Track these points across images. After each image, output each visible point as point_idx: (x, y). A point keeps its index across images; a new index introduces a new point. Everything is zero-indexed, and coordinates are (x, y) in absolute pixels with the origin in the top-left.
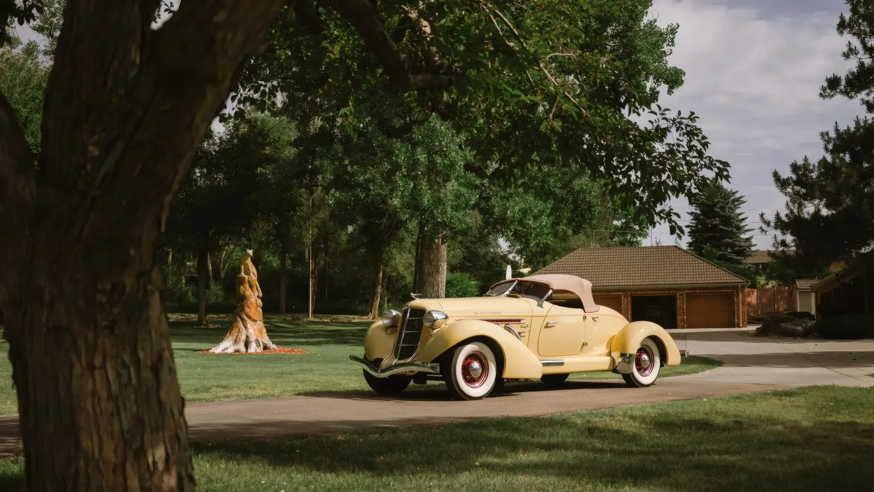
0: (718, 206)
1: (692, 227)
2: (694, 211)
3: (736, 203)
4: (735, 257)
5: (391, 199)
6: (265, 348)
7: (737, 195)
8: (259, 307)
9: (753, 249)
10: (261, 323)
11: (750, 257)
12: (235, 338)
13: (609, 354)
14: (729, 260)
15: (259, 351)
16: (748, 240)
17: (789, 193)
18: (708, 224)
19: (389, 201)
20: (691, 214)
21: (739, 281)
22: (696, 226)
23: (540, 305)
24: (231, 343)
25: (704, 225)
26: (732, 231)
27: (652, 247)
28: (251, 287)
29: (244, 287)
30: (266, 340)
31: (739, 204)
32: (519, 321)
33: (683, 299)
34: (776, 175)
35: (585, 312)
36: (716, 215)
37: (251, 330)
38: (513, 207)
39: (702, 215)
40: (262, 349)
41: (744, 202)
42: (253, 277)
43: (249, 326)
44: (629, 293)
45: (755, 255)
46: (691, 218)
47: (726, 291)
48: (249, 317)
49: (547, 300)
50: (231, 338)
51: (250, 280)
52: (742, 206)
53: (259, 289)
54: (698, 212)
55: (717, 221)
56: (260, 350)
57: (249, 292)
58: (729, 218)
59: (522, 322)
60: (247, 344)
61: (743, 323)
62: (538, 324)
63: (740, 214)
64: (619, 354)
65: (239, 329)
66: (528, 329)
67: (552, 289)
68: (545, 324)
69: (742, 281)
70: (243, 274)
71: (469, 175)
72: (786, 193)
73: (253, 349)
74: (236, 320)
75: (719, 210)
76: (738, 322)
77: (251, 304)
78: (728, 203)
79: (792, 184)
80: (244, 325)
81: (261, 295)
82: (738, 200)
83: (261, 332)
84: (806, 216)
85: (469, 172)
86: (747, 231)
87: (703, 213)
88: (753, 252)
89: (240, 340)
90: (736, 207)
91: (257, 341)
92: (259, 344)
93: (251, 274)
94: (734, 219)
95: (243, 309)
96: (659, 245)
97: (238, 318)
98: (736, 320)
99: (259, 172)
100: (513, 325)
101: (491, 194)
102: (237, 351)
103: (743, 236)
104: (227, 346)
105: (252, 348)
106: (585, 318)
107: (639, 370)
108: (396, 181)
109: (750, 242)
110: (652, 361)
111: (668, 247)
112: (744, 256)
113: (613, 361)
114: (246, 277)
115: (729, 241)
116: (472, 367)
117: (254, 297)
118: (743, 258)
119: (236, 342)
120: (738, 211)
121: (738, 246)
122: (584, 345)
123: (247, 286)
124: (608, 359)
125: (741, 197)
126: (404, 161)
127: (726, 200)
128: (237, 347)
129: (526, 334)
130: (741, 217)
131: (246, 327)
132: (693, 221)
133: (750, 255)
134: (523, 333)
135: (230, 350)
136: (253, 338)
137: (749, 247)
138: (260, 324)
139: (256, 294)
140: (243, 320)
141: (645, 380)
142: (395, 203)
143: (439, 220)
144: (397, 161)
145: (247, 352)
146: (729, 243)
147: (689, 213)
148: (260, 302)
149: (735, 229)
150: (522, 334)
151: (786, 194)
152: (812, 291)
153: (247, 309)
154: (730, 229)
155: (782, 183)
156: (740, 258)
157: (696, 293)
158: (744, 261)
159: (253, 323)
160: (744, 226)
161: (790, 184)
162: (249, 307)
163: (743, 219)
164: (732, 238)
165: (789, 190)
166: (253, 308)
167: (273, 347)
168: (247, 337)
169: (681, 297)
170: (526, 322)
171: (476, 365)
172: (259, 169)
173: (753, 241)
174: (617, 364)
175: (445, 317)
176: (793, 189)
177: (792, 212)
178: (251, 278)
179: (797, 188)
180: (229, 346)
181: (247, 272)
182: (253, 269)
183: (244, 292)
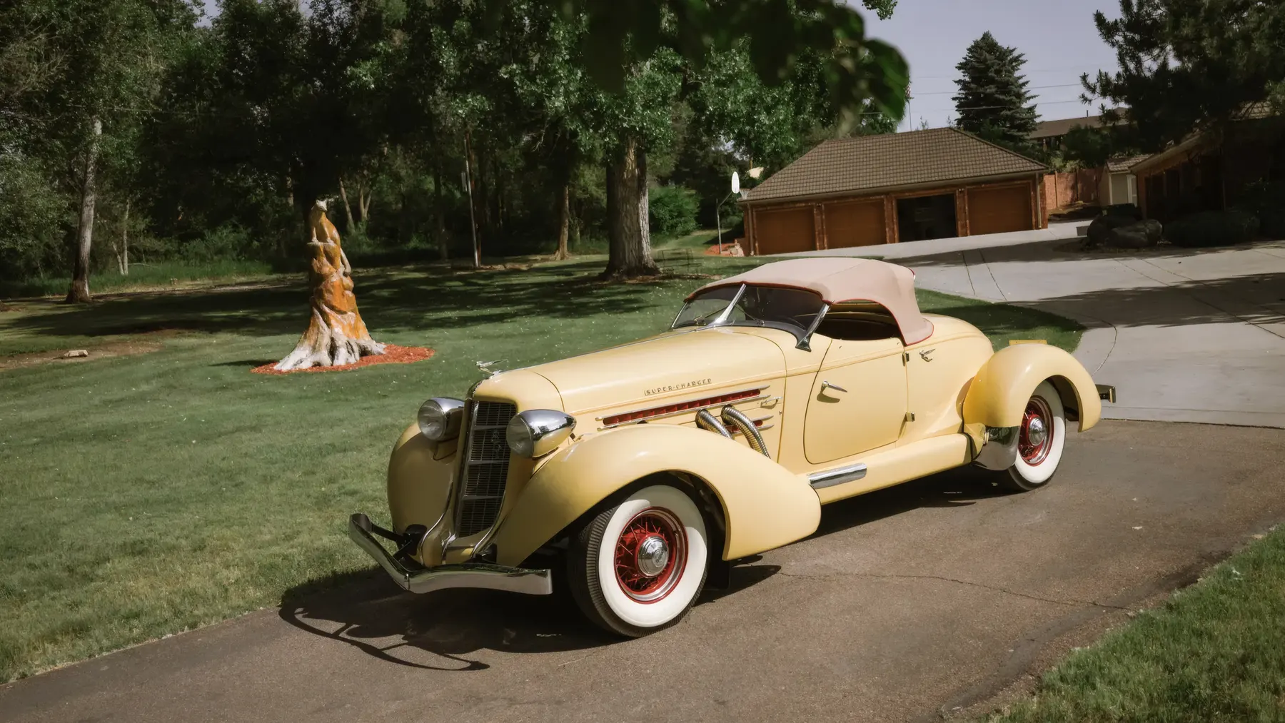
0: (993, 69)
1: (961, 98)
2: (963, 78)
3: (1014, 64)
4: (1015, 134)
5: (549, 98)
6: (364, 352)
7: (1015, 54)
8: (348, 289)
9: (1038, 120)
10: (353, 314)
11: (1033, 132)
12: (312, 342)
13: (962, 431)
14: (1012, 138)
15: (352, 360)
16: (1031, 109)
17: (1117, 42)
18: (979, 94)
19: (548, 103)
20: (959, 82)
21: (1036, 167)
22: (966, 98)
23: (804, 346)
24: (307, 352)
25: (976, 95)
26: (1011, 100)
27: (917, 132)
28: (331, 260)
29: (319, 261)
30: (366, 340)
31: (1019, 65)
32: (756, 392)
33: (964, 198)
34: (1099, 19)
35: (905, 345)
36: (992, 81)
37: (338, 329)
38: (735, 96)
39: (972, 82)
40: (357, 355)
41: (1025, 62)
42: (331, 243)
43: (333, 322)
44: (893, 195)
45: (1040, 128)
46: (960, 87)
47: (1019, 182)
48: (332, 308)
49: (820, 331)
50: (306, 343)
51: (327, 249)
52: (1021, 67)
53: (346, 261)
54: (967, 79)
55: (991, 89)
56: (355, 358)
57: (327, 268)
58: (1007, 84)
59: (762, 394)
60: (333, 352)
61: (1042, 223)
62: (801, 391)
63: (1020, 78)
64: (983, 426)
65: (318, 329)
66: (779, 408)
67: (829, 303)
68: (817, 391)
69: (1040, 167)
70: (315, 241)
71: (664, 52)
72: (1112, 43)
73: (343, 358)
74: (312, 314)
75: (993, 75)
76: (1037, 222)
77: (333, 286)
78: (1004, 65)
79: (1123, 29)
80: (326, 322)
81: (349, 269)
82: (1017, 59)
83: (354, 329)
84: (1148, 74)
85: (665, 48)
86: (1029, 98)
87: (974, 80)
88: (1036, 124)
89: (320, 345)
90: (1014, 69)
91: (349, 344)
92: (352, 350)
93: (329, 239)
94: (1012, 84)
95: (321, 295)
96: (926, 127)
97: (316, 311)
98: (1034, 220)
99: (348, 72)
100: (737, 407)
101: (700, 78)
102: (317, 364)
103: (1025, 105)
104: (299, 358)
105: (340, 357)
106: (906, 358)
107: (1024, 454)
108: (555, 71)
109: (1033, 112)
110: (1049, 429)
111: (941, 130)
112: (1026, 130)
113: (971, 443)
114: (320, 244)
115: (1009, 113)
116: (643, 550)
117: (338, 275)
118: (1025, 133)
119: (314, 349)
120: (1017, 74)
121: (1019, 119)
122: (906, 419)
123: (324, 260)
124: (963, 440)
125: (1020, 56)
126: (564, 38)
127: (1002, 60)
128: (316, 358)
129: (776, 421)
130: (1021, 81)
131: (329, 325)
132: (962, 92)
133: (1034, 129)
134: (766, 419)
135: (306, 365)
136: (341, 342)
137: (1032, 119)
138: (352, 317)
139: (341, 270)
140: (323, 313)
141: (1034, 472)
142: (557, 104)
143: (625, 125)
144: (553, 39)
145: (332, 365)
146: (1007, 115)
147: (956, 82)
148: (348, 282)
149: (1014, 98)
150: (765, 424)
151: (1113, 45)
152: (1132, 173)
153: (327, 296)
154: (1008, 98)
155: (1107, 28)
156: (1020, 133)
157: (981, 189)
158: (1027, 137)
159: (339, 317)
160: (1025, 93)
161: (1118, 30)
162: (331, 293)
163: (1024, 84)
164: (1010, 109)
165: (1119, 38)
166: (337, 292)
167: (377, 347)
168: (332, 339)
169: (961, 195)
170: (773, 393)
171: (653, 544)
172: (349, 68)
173: (1037, 111)
174: (978, 449)
175: (565, 421)
176: (1125, 37)
177: (1127, 69)
178: (329, 246)
179: (1129, 35)
180: (304, 356)
181: (322, 237)
182: (331, 231)
183: (320, 269)
